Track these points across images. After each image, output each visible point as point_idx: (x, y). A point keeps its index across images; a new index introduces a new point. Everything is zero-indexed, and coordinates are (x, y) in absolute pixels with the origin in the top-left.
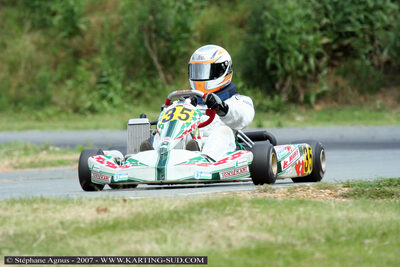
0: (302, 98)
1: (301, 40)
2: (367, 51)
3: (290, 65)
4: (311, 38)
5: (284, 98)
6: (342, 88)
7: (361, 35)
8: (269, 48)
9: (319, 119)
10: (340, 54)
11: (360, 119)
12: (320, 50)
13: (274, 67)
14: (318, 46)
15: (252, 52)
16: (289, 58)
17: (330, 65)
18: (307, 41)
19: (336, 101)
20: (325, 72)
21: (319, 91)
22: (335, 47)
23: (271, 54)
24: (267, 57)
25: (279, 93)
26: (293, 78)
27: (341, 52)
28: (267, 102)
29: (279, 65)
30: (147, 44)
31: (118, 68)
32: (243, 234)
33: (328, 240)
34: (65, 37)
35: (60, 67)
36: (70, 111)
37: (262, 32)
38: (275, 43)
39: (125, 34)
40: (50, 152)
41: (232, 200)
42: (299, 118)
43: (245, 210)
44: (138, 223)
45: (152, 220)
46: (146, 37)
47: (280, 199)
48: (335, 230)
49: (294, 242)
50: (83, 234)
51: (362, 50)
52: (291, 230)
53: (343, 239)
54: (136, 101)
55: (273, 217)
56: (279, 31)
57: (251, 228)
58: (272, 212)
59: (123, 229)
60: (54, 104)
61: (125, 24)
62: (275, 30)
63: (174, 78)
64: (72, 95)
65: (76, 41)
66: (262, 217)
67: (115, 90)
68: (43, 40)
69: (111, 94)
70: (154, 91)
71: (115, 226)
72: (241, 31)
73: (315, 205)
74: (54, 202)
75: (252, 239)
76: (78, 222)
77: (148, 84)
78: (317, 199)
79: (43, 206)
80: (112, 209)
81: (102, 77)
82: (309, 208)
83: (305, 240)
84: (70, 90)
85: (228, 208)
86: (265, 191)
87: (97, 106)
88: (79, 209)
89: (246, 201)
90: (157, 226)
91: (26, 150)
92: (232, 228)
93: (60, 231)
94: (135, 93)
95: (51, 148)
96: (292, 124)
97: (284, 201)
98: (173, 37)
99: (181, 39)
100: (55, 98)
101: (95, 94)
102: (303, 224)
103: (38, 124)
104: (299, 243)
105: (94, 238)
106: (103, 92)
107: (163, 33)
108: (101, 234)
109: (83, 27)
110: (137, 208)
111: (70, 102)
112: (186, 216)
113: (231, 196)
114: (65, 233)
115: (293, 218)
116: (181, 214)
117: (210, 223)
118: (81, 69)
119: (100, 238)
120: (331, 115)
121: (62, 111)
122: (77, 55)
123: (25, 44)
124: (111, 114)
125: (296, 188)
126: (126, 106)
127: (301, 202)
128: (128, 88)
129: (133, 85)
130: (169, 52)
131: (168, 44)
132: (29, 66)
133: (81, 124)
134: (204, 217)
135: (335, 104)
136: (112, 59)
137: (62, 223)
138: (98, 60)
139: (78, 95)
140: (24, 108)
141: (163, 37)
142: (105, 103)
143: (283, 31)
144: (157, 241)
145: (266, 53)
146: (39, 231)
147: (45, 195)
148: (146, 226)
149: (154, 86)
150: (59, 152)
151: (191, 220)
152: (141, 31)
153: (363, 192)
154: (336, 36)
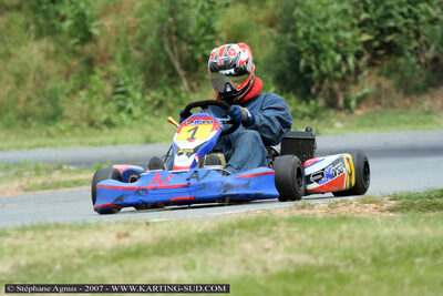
0: (341, 102)
1: (337, 38)
2: (412, 48)
3: (327, 67)
4: (348, 35)
5: (321, 102)
6: (386, 91)
7: (405, 30)
8: (302, 49)
9: (361, 125)
10: (381, 52)
11: (406, 123)
12: (360, 48)
13: (308, 70)
14: (357, 44)
15: (284, 53)
16: (325, 59)
17: (371, 64)
18: (345, 40)
19: (379, 104)
20: (366, 73)
21: (359, 94)
22: (376, 44)
23: (305, 55)
24: (301, 58)
25: (315, 97)
26: (330, 81)
27: (383, 50)
28: (303, 108)
29: (314, 67)
30: (167, 48)
31: (136, 76)
32: (280, 257)
33: (375, 260)
34: (77, 44)
35: (72, 77)
36: (85, 125)
37: (295, 31)
38: (309, 43)
39: (143, 39)
40: (64, 172)
41: (266, 220)
42: (338, 125)
43: (282, 230)
44: (164, 248)
45: (179, 244)
46: (165, 39)
47: (320, 216)
48: (383, 249)
49: (338, 263)
50: (102, 262)
51: (406, 47)
52: (333, 250)
53: (391, 258)
54: (156, 112)
55: (313, 236)
56: (312, 30)
57: (289, 250)
58: (311, 230)
59: (147, 255)
60: (67, 118)
61: (143, 27)
62: (309, 28)
63: (198, 85)
64: (86, 107)
65: (88, 48)
66: (300, 237)
67: (134, 100)
68: (52, 48)
69: (130, 105)
70: (177, 100)
71: (138, 253)
72: (272, 30)
73: (359, 221)
74: (71, 227)
75: (291, 262)
76: (96, 250)
77: (170, 92)
78: (361, 215)
79: (58, 232)
80: (134, 234)
81: (119, 86)
82: (353, 224)
83: (349, 261)
84: (84, 102)
85: (263, 228)
86: (303, 207)
87: (115, 119)
88: (98, 234)
89: (282, 219)
90: (185, 251)
91: (37, 171)
92: (267, 250)
93: (77, 260)
94: (156, 102)
95: (65, 167)
96: (331, 131)
97: (324, 219)
98: (196, 39)
99: (206, 41)
100: (67, 112)
101: (112, 105)
102: (346, 244)
103: (50, 141)
104: (343, 264)
105: (115, 267)
106: (121, 103)
107: (185, 35)
108: (123, 262)
109: (95, 31)
110: (162, 232)
111: (84, 115)
112: (217, 238)
113: (266, 214)
114: (82, 261)
115: (335, 237)
116: (211, 236)
117: (243, 245)
118: (96, 78)
119: (121, 266)
120: (374, 119)
121: (76, 126)
122: (90, 63)
123: (33, 52)
124: (130, 127)
125: (337, 203)
126: (147, 117)
127: (344, 219)
128: (148, 98)
129: (153, 94)
130: (193, 57)
131: (191, 47)
132: (38, 77)
133: (96, 140)
134: (235, 239)
135: (378, 107)
136: (128, 67)
137: (79, 251)
138: (114, 68)
139: (93, 107)
140: (34, 124)
141: (184, 40)
142: (124, 116)
143: (318, 30)
144: (186, 268)
145: (299, 53)
146: (54, 261)
147: (61, 220)
148: (173, 252)
149: (177, 94)
150: (74, 171)
151: (222, 243)
152: (161, 34)
153: (413, 205)
154: (378, 32)
